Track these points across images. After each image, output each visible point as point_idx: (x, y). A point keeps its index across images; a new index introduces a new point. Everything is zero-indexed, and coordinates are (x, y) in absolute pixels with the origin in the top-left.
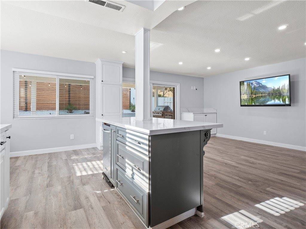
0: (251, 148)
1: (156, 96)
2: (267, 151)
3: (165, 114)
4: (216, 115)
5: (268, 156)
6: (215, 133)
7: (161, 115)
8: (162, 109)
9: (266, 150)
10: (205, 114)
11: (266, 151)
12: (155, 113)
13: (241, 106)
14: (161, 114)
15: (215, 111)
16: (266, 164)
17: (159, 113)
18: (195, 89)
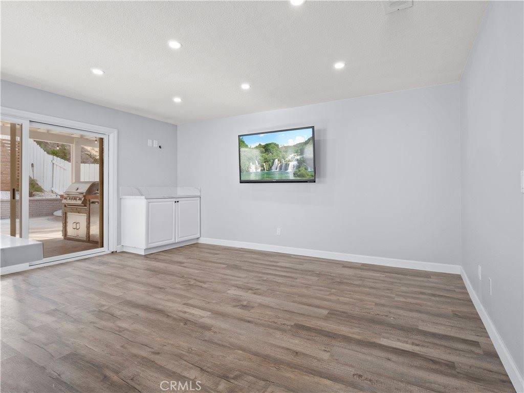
0: (254, 263)
1: (74, 159)
2: (278, 269)
3: (90, 201)
4: (199, 201)
5: (280, 280)
6: (198, 235)
7: (79, 202)
8: (84, 189)
9: (278, 264)
10: (175, 200)
11: (278, 266)
12: (65, 199)
13: (241, 182)
14: (80, 199)
15: (198, 194)
16: (272, 305)
17: (75, 199)
18: (156, 145)
